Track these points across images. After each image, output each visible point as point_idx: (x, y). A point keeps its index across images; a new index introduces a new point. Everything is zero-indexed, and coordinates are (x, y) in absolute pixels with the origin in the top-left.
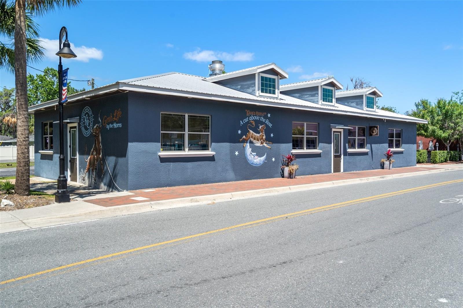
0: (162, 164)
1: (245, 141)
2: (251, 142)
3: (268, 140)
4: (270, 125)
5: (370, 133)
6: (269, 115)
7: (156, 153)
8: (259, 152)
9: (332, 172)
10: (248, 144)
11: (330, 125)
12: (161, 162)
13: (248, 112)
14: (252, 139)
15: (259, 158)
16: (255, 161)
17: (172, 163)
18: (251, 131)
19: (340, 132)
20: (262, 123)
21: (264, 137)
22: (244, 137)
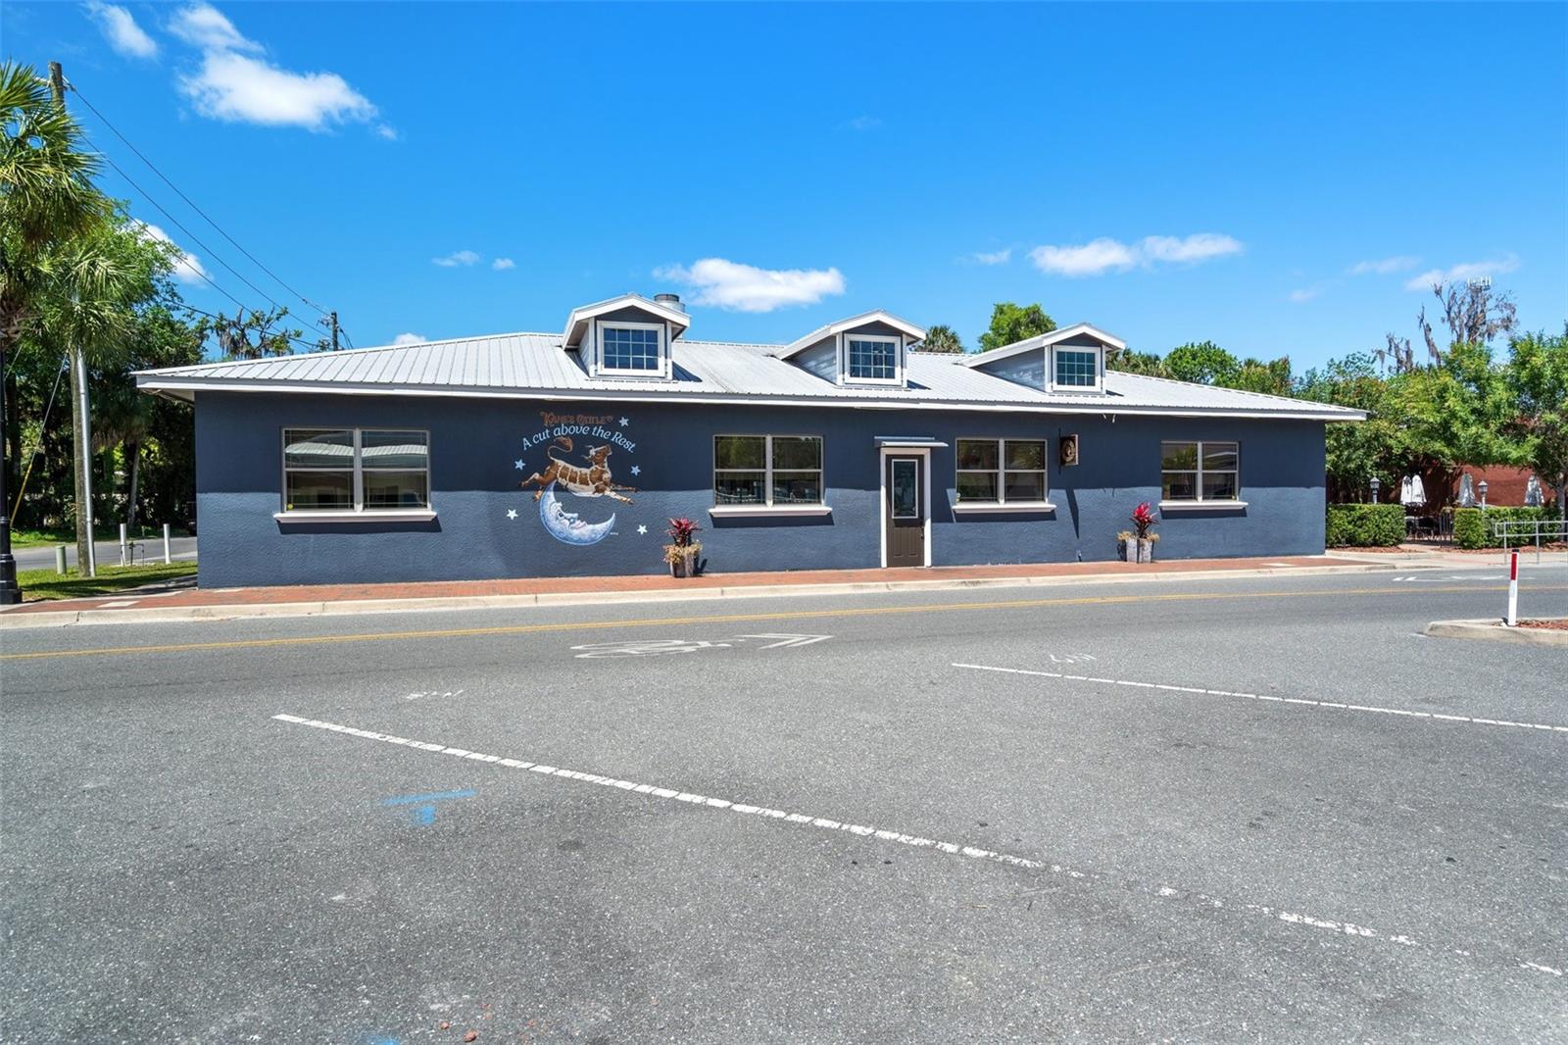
0: (283, 536)
1: (536, 486)
2: (559, 488)
3: (621, 480)
4: (629, 446)
5: (1061, 457)
6: (624, 422)
7: (268, 514)
8: (589, 512)
9: (884, 563)
10: (551, 494)
11: (874, 439)
12: (282, 533)
13: (548, 418)
14: (563, 482)
15: (591, 527)
16: (576, 532)
17: (312, 536)
18: (561, 463)
19: (921, 458)
20: (597, 442)
21: (607, 476)
22: (537, 476)
